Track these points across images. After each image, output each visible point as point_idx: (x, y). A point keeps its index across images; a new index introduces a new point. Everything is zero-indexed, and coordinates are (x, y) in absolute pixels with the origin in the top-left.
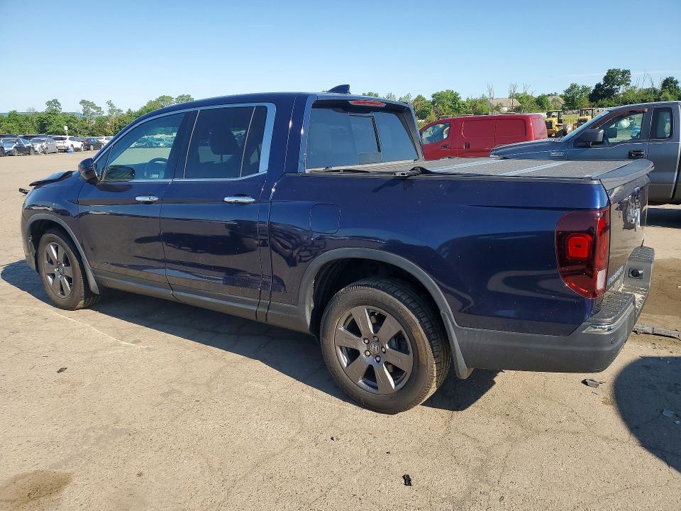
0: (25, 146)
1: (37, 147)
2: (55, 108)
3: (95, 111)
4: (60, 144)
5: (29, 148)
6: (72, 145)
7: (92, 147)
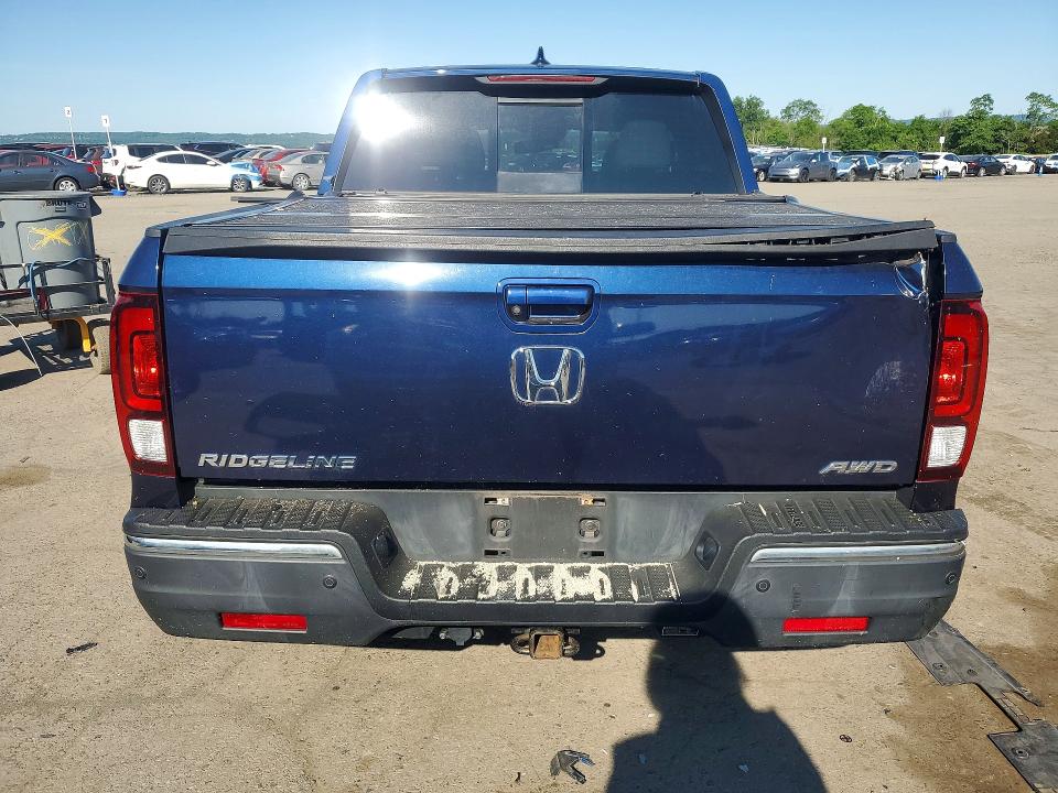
0: (869, 167)
1: (888, 169)
2: (983, 108)
3: (1049, 111)
4: (926, 165)
5: (874, 171)
6: (946, 168)
7: (982, 171)
